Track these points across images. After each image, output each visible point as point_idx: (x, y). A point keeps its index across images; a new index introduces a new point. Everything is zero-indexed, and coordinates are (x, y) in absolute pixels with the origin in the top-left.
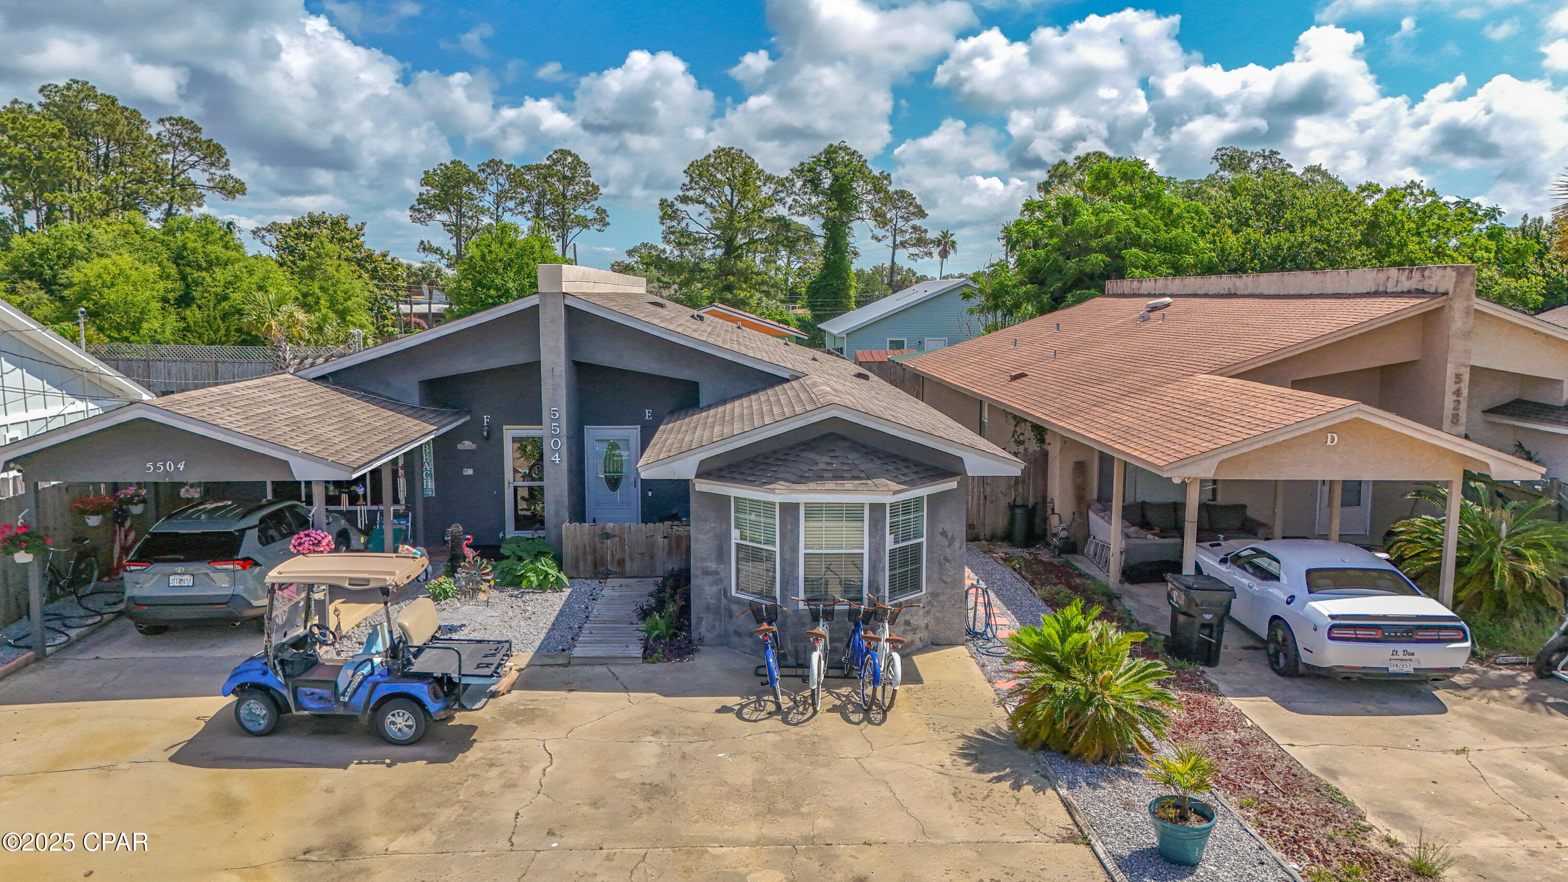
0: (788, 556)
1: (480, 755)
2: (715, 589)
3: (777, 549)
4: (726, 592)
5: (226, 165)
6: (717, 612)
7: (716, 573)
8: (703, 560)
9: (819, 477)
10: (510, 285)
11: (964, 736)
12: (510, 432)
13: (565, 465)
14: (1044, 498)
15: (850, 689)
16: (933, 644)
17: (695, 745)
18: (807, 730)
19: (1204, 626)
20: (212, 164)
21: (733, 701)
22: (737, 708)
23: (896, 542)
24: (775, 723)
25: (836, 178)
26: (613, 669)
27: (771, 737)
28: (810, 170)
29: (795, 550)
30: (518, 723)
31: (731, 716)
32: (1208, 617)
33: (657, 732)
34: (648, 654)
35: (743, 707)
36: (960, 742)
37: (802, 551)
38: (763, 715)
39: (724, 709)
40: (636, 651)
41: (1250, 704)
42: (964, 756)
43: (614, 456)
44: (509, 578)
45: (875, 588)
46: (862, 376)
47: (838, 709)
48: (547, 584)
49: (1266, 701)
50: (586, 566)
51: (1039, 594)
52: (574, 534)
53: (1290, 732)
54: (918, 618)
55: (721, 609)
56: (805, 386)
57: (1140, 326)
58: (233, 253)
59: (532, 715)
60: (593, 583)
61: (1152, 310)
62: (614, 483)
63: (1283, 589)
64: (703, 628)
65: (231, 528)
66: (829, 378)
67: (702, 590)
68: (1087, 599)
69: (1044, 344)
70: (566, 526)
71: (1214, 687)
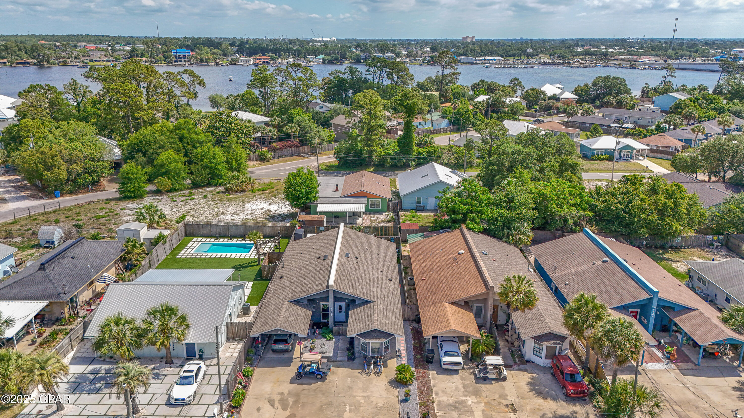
0: (369, 348)
1: (328, 381)
2: (358, 350)
3: (367, 347)
6: (358, 353)
7: (358, 348)
8: (356, 346)
9: (373, 338)
11: (390, 379)
12: (322, 304)
13: (333, 316)
15: (376, 369)
16: (391, 358)
17: (355, 380)
18: (369, 377)
19: (430, 359)
21: (360, 371)
23: (385, 346)
24: (365, 376)
26: (344, 363)
27: (365, 378)
32: (431, 357)
33: (350, 377)
34: (348, 360)
37: (371, 348)
39: (359, 373)
40: (346, 359)
41: (432, 372)
42: (389, 383)
43: (340, 308)
44: (324, 337)
45: (381, 353)
46: (390, 280)
47: (374, 373)
48: (331, 339)
49: (435, 372)
50: (337, 334)
51: (413, 343)
52: (335, 329)
53: (434, 379)
54: (389, 355)
55: (359, 353)
56: (374, 310)
57: (453, 263)
58: (199, 137)
59: (333, 373)
60: (338, 337)
61: (459, 254)
62: (340, 312)
63: (442, 353)
64: (356, 355)
65: (286, 338)
66: (380, 296)
67: (356, 350)
68: (420, 344)
69: (436, 258)
70: (333, 327)
71: (429, 369)
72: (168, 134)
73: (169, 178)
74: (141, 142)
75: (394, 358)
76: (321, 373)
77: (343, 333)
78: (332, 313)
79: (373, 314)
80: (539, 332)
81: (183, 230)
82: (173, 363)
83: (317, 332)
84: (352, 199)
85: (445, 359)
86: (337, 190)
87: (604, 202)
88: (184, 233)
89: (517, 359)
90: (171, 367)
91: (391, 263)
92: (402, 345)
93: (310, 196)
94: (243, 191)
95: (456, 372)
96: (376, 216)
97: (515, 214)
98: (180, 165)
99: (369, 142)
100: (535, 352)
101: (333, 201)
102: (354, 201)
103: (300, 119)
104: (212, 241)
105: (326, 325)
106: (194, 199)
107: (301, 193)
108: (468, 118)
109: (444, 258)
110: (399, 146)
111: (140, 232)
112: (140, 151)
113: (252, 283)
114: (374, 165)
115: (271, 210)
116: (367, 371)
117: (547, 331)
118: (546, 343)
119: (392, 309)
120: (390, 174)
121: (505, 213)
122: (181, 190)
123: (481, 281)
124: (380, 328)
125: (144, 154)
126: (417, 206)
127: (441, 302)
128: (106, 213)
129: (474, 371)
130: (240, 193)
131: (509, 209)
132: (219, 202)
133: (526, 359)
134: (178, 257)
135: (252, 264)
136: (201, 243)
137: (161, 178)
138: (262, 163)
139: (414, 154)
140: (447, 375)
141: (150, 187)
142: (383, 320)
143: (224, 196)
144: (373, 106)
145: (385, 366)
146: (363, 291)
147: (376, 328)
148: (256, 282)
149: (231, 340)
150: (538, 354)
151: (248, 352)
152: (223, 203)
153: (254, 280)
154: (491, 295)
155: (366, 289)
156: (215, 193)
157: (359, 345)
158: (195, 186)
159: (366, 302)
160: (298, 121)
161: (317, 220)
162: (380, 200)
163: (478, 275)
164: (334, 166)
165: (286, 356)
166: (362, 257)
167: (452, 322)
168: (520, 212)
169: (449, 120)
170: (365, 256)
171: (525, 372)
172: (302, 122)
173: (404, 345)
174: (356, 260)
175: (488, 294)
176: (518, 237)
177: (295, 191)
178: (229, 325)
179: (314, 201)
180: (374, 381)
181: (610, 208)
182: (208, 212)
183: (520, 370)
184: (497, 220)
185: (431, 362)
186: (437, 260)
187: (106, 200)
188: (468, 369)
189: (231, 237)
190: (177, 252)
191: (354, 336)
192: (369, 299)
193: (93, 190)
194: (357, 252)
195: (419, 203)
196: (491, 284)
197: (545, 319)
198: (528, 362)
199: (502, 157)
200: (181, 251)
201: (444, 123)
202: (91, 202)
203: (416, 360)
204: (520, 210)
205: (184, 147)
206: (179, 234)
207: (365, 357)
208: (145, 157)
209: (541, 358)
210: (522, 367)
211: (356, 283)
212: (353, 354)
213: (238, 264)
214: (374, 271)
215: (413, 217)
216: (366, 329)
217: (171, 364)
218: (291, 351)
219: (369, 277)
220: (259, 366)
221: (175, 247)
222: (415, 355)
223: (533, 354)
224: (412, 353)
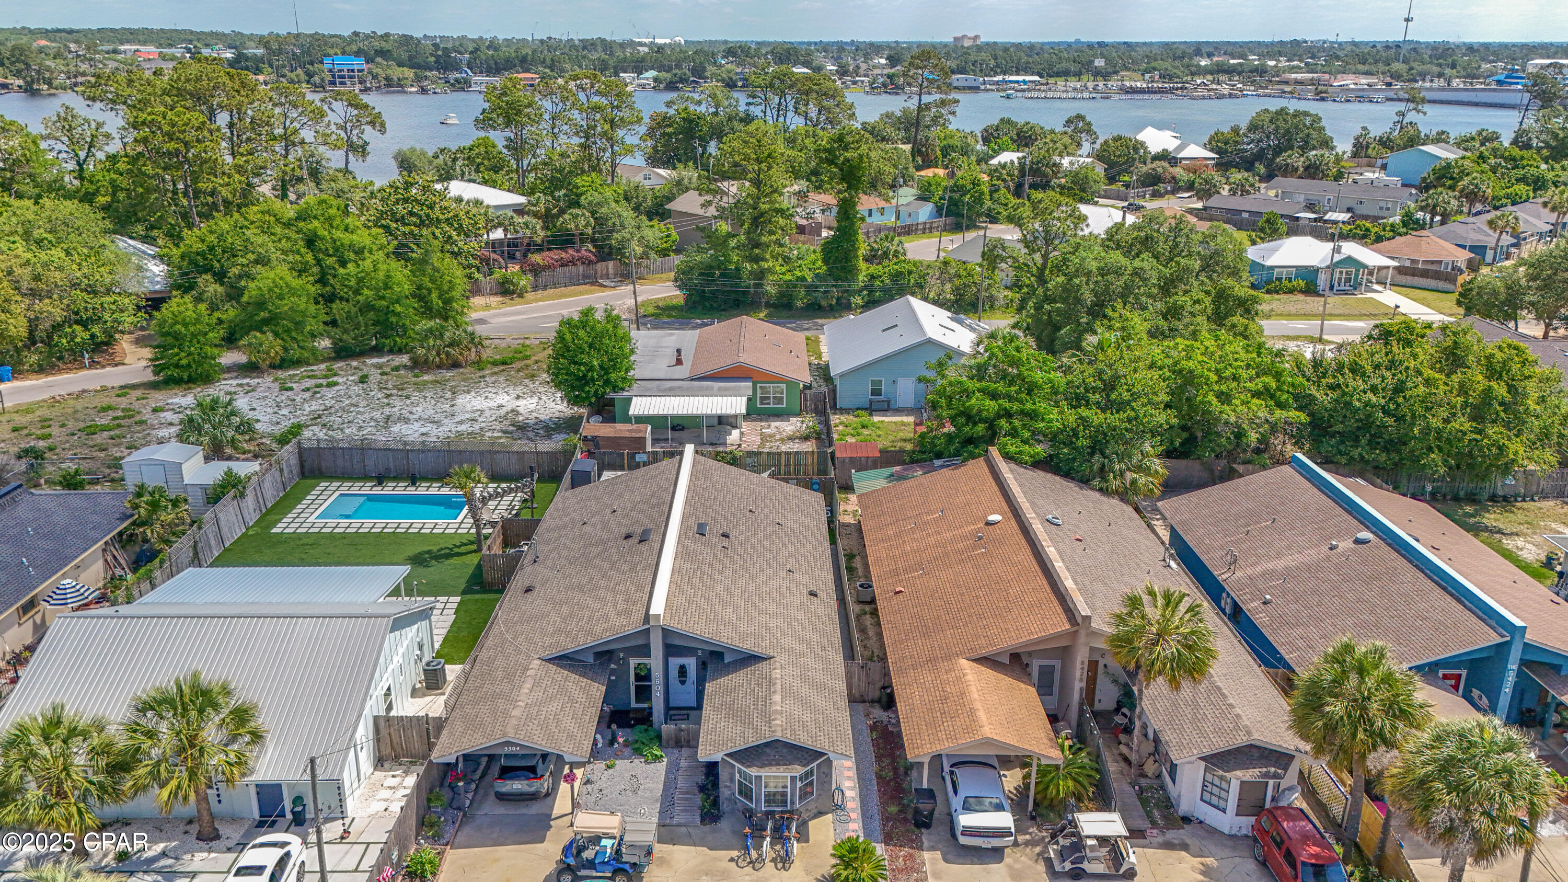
0: (758, 791)
2: (729, 794)
3: (754, 787)
4: (733, 796)
6: (729, 800)
7: (730, 788)
8: (724, 783)
9: (770, 765)
12: (634, 662)
13: (662, 697)
15: (779, 848)
16: (819, 814)
18: (760, 873)
19: (925, 815)
21: (735, 854)
22: (736, 858)
23: (802, 784)
24: (749, 869)
26: (690, 830)
27: (747, 878)
29: (761, 789)
30: (658, 869)
31: (734, 864)
32: (927, 812)
33: (707, 874)
34: (703, 821)
35: (738, 858)
37: (763, 789)
38: (745, 864)
39: (732, 860)
40: (698, 819)
41: (930, 856)
43: (683, 671)
44: (638, 752)
45: (793, 803)
46: (813, 594)
47: (774, 860)
48: (657, 758)
49: (938, 855)
50: (672, 743)
51: (875, 767)
52: (668, 729)
53: (937, 875)
54: (812, 806)
55: (732, 800)
56: (771, 682)
57: (975, 548)
58: (354, 237)
59: (663, 861)
60: (676, 751)
61: (989, 524)
62: (683, 683)
63: (956, 802)
64: (725, 806)
65: (533, 763)
66: (787, 642)
67: (724, 793)
68: (895, 770)
69: (928, 535)
70: (664, 726)
71: (922, 846)
72: (278, 230)
73: (276, 335)
74: (211, 249)
75: (827, 813)
76: (627, 867)
77: (689, 741)
78: (661, 688)
79: (771, 693)
80: (1221, 744)
81: (294, 461)
82: (217, 837)
83: (621, 740)
84: (716, 385)
85: (966, 820)
86: (679, 362)
87: (1332, 388)
88: (296, 470)
89: (1156, 813)
90: (210, 851)
91: (815, 548)
92: (847, 774)
93: (613, 376)
94: (456, 365)
95: (997, 854)
96: (774, 424)
97: (1122, 421)
98: (302, 303)
99: (757, 251)
100: (1207, 796)
101: (670, 389)
102: (720, 389)
103: (597, 198)
104: (366, 491)
105: (645, 718)
106: (336, 384)
107: (591, 369)
108: (979, 200)
109: (948, 535)
110: (826, 261)
111: (184, 467)
112: (207, 269)
113: (458, 599)
114: (768, 305)
115: (521, 410)
116: (754, 854)
117: (1241, 740)
118: (1239, 773)
119: (820, 677)
120: (806, 326)
121: (1096, 417)
122: (308, 364)
123: (1053, 598)
124: (789, 738)
125: (220, 276)
126: (871, 402)
127: (949, 657)
128: (115, 418)
129: (1045, 850)
130: (448, 369)
131: (1107, 406)
132: (395, 392)
133: (1181, 813)
134: (274, 530)
135: (463, 549)
136: (337, 493)
137: (258, 334)
138: (506, 299)
139: (861, 278)
140: (972, 863)
141: (229, 358)
142: (797, 712)
143: (409, 376)
144: (763, 165)
145: (803, 837)
146: (743, 627)
147: (778, 735)
148: (469, 597)
149: (386, 765)
150: (1215, 800)
151: (429, 800)
152: (405, 393)
153: (464, 593)
154: (1082, 638)
155: (750, 621)
156: (387, 370)
157: (732, 780)
158: (342, 353)
159: (749, 659)
160: (590, 203)
161: (627, 435)
162: (784, 386)
163: (1045, 582)
164: (674, 308)
165: (535, 809)
166: (741, 533)
167: (982, 715)
168: (1133, 414)
169: (936, 203)
170: (748, 529)
171: (1183, 853)
172: (600, 204)
173: (853, 773)
174: (725, 542)
175: (1074, 635)
176: (1129, 476)
177: (575, 363)
178: (382, 724)
179: (623, 389)
181: (1348, 404)
182: (367, 416)
183: (1168, 846)
184: (1076, 435)
185: (927, 826)
186: (932, 540)
187: (122, 387)
188: (1027, 843)
189: (413, 480)
190: (273, 517)
191: (717, 757)
192: (757, 651)
193: (93, 364)
194: (726, 518)
195: (876, 392)
196: (1083, 609)
197: (1231, 706)
198: (1186, 820)
199: (1077, 281)
200: (285, 515)
201: (925, 212)
202: (84, 391)
203: (886, 819)
204: (1133, 409)
205: (318, 262)
206: (281, 471)
207: (749, 814)
208: (222, 284)
209: (1224, 811)
210: (1171, 835)
211: (725, 604)
212: (715, 803)
213: (426, 548)
214: (769, 571)
215: (864, 427)
216: (752, 740)
217: (211, 840)
218: (547, 795)
219: (758, 588)
220: (457, 841)
221: (269, 505)
222: (884, 805)
223: (1202, 799)
224: (875, 798)
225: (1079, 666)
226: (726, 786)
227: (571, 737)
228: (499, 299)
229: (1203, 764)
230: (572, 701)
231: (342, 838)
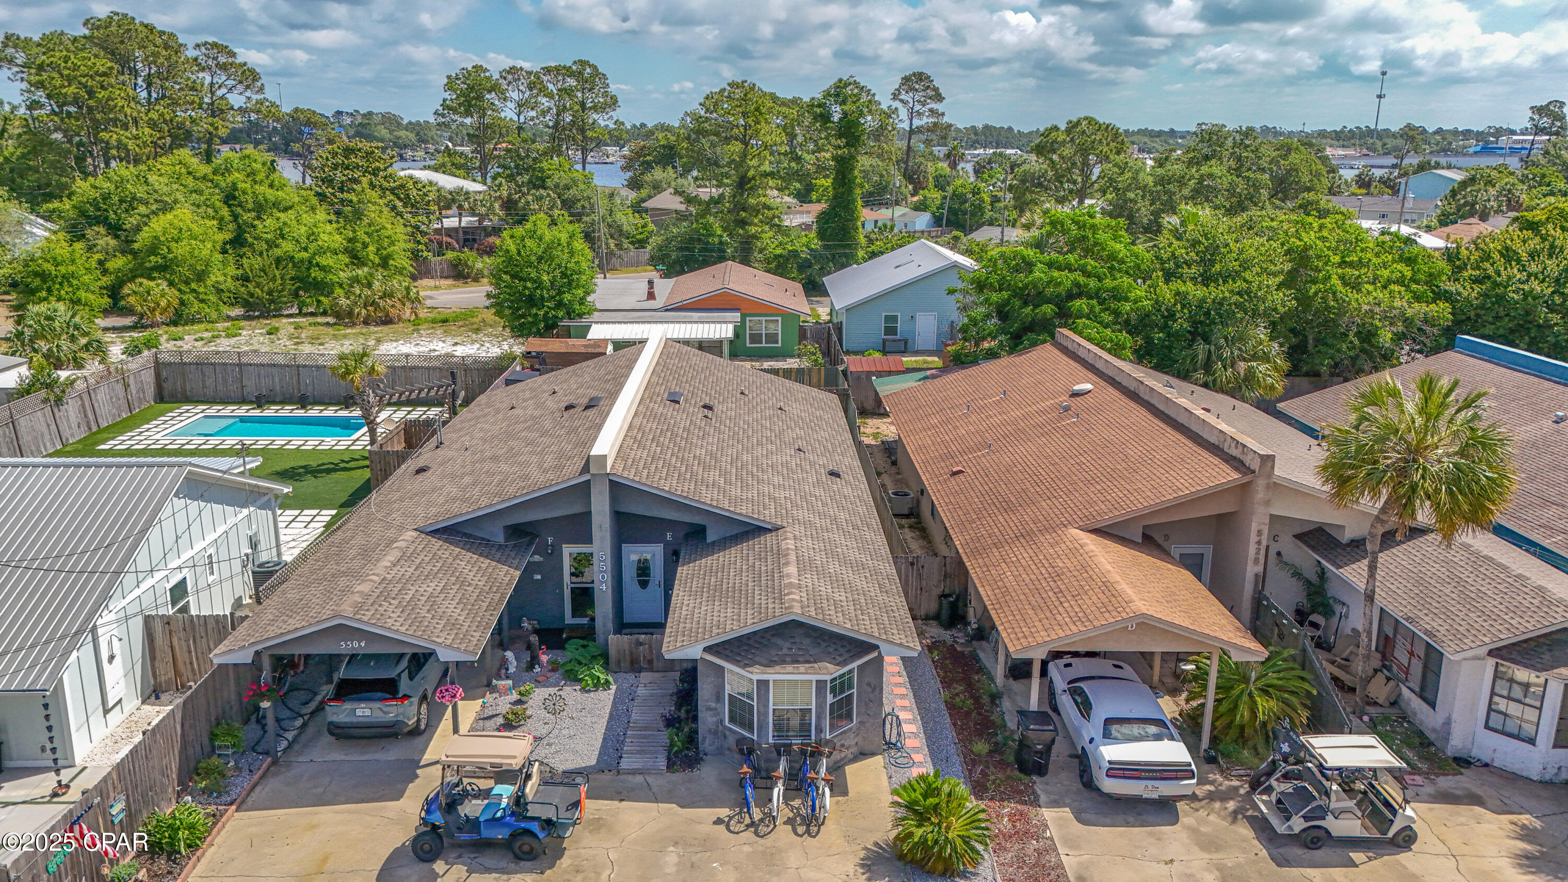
0: (762, 710)
1: (569, 862)
2: (714, 719)
3: (755, 704)
4: (722, 722)
5: (261, 89)
6: (715, 733)
7: (715, 709)
8: (706, 701)
9: (782, 661)
10: (545, 278)
11: (866, 848)
12: (568, 551)
13: (610, 592)
14: (966, 590)
15: (800, 801)
16: (861, 754)
17: (699, 855)
18: (768, 841)
19: (1037, 752)
20: (248, 87)
21: (724, 812)
22: (726, 819)
23: (834, 696)
24: (749, 835)
25: (845, 114)
26: (648, 779)
27: (747, 849)
28: (819, 106)
29: (767, 706)
30: (590, 832)
31: (722, 827)
32: (1039, 747)
33: (676, 843)
34: (670, 766)
35: (731, 818)
36: (862, 854)
37: (771, 707)
38: (742, 827)
39: (719, 821)
40: (662, 763)
41: (1054, 814)
42: (862, 866)
43: (643, 570)
44: (572, 677)
45: (819, 730)
46: (834, 474)
47: (790, 821)
48: (599, 685)
49: (1066, 813)
50: (625, 665)
51: (944, 694)
52: (617, 643)
53: (1073, 843)
54: (851, 740)
55: (719, 732)
56: (780, 554)
57: (1061, 419)
58: (280, 193)
59: (598, 825)
60: (631, 677)
61: (1075, 395)
62: (644, 584)
63: (1091, 729)
64: (706, 743)
65: (392, 674)
66: (802, 514)
67: (706, 720)
68: (977, 700)
69: (989, 417)
70: (611, 637)
71: (1037, 798)
72: (190, 181)
73: (171, 284)
74: (106, 197)
75: (873, 754)
76: (535, 827)
77: (650, 662)
78: (608, 577)
79: (780, 567)
80: (1524, 628)
81: (148, 377)
83: (544, 658)
84: (696, 315)
86: (651, 298)
87: (1476, 281)
88: (150, 391)
92: (899, 702)
93: (567, 297)
94: (387, 321)
97: (1231, 292)
98: (205, 250)
99: (743, 214)
100: (1497, 720)
101: (639, 318)
102: (700, 317)
103: (565, 179)
104: (240, 413)
105: (588, 633)
106: (238, 335)
109: (1018, 413)
110: (821, 235)
112: (98, 221)
115: (458, 355)
116: (757, 814)
119: (854, 555)
121: (1196, 292)
124: (812, 616)
125: (114, 229)
126: (884, 341)
127: (1052, 528)
130: (376, 325)
131: (1206, 280)
133: (1450, 752)
134: (102, 449)
135: (352, 464)
136: (200, 416)
137: (148, 282)
138: (460, 283)
139: (860, 254)
140: (1127, 824)
142: (825, 589)
143: (328, 330)
145: (839, 788)
146: (735, 491)
147: (797, 612)
150: (1513, 725)
151: (213, 736)
154: (1260, 494)
155: (745, 486)
156: (304, 326)
157: (719, 697)
159: (746, 534)
160: (557, 186)
162: (778, 320)
165: (393, 753)
166: (730, 408)
168: (1245, 286)
169: (933, 214)
170: (739, 405)
171: (1477, 809)
172: (567, 188)
173: (909, 702)
174: (708, 413)
176: (1242, 366)
178: (158, 627)
179: (580, 316)
180: (793, 859)
181: (1501, 298)
184: (1171, 316)
185: (1041, 770)
186: (996, 420)
188: (1211, 797)
189: (303, 402)
190: (105, 435)
191: (695, 652)
192: (760, 519)
194: (708, 394)
195: (890, 330)
198: (1463, 762)
200: (122, 434)
201: (923, 221)
203: (971, 761)
204: (1245, 280)
205: (235, 217)
206: (126, 386)
207: (747, 750)
208: (117, 237)
209: (1532, 741)
210: (1445, 782)
211: (706, 467)
212: (692, 739)
214: (771, 445)
216: (750, 623)
218: (415, 732)
219: (756, 459)
220: (250, 801)
221: (104, 424)
222: (965, 742)
223: (1487, 727)
224: (949, 733)
225: (1253, 538)
226: (709, 709)
227: (452, 625)
228: (450, 282)
229: (1491, 662)
230: (463, 583)
231: (55, 795)
